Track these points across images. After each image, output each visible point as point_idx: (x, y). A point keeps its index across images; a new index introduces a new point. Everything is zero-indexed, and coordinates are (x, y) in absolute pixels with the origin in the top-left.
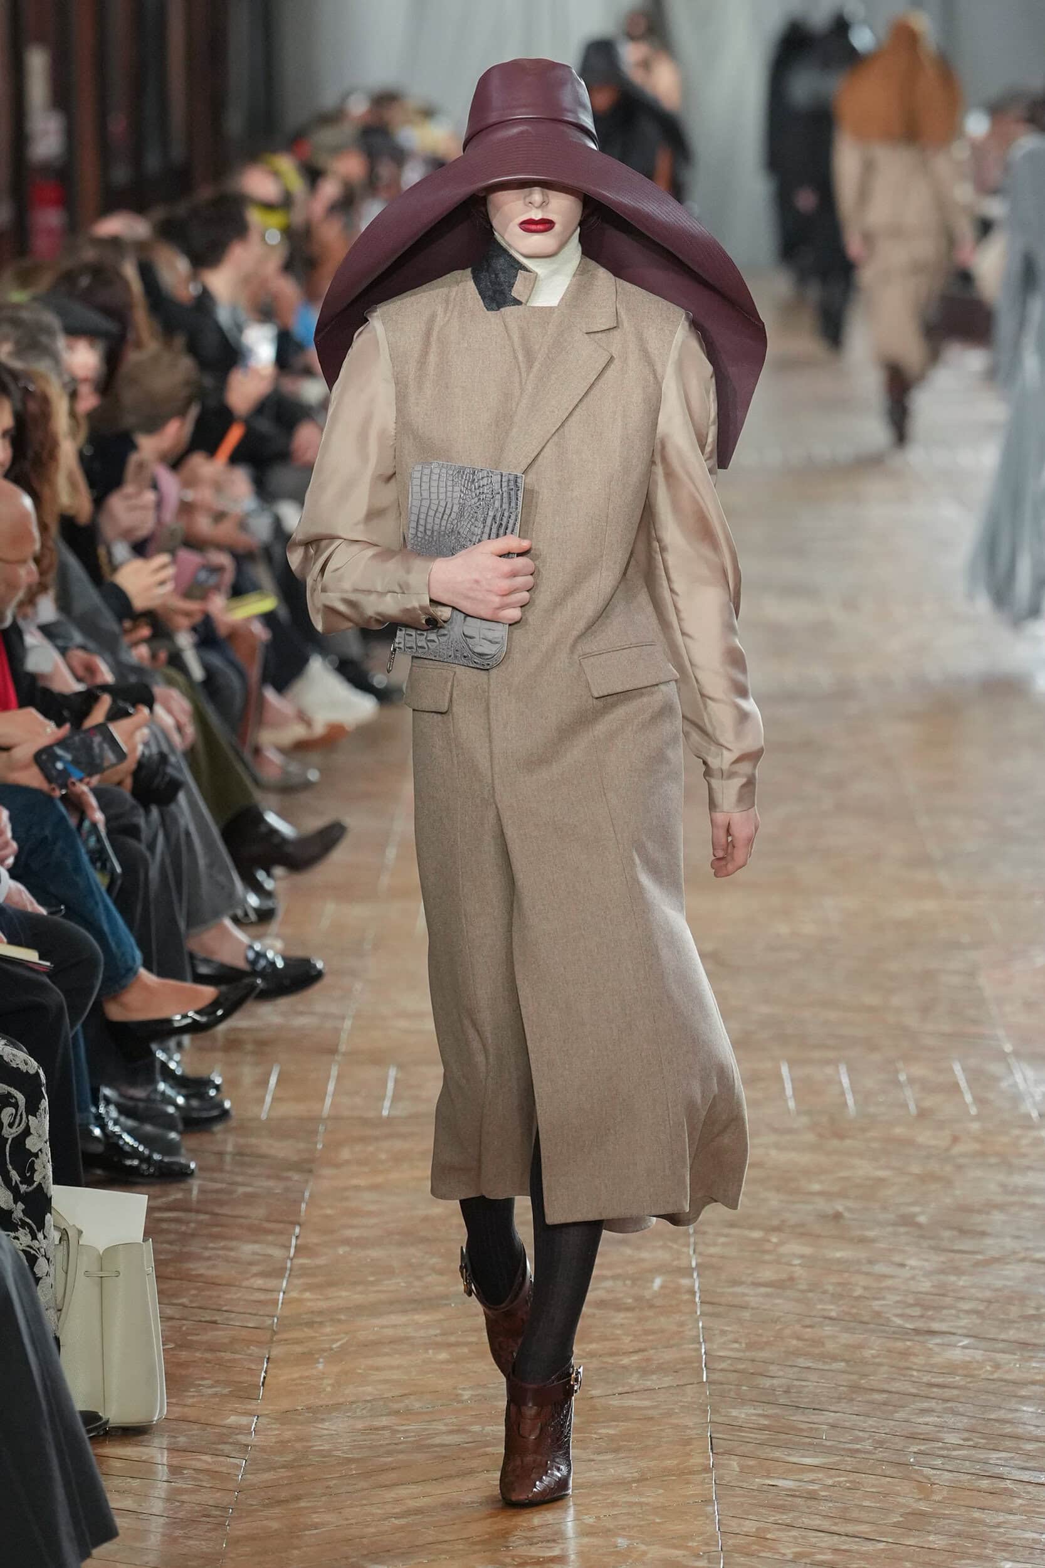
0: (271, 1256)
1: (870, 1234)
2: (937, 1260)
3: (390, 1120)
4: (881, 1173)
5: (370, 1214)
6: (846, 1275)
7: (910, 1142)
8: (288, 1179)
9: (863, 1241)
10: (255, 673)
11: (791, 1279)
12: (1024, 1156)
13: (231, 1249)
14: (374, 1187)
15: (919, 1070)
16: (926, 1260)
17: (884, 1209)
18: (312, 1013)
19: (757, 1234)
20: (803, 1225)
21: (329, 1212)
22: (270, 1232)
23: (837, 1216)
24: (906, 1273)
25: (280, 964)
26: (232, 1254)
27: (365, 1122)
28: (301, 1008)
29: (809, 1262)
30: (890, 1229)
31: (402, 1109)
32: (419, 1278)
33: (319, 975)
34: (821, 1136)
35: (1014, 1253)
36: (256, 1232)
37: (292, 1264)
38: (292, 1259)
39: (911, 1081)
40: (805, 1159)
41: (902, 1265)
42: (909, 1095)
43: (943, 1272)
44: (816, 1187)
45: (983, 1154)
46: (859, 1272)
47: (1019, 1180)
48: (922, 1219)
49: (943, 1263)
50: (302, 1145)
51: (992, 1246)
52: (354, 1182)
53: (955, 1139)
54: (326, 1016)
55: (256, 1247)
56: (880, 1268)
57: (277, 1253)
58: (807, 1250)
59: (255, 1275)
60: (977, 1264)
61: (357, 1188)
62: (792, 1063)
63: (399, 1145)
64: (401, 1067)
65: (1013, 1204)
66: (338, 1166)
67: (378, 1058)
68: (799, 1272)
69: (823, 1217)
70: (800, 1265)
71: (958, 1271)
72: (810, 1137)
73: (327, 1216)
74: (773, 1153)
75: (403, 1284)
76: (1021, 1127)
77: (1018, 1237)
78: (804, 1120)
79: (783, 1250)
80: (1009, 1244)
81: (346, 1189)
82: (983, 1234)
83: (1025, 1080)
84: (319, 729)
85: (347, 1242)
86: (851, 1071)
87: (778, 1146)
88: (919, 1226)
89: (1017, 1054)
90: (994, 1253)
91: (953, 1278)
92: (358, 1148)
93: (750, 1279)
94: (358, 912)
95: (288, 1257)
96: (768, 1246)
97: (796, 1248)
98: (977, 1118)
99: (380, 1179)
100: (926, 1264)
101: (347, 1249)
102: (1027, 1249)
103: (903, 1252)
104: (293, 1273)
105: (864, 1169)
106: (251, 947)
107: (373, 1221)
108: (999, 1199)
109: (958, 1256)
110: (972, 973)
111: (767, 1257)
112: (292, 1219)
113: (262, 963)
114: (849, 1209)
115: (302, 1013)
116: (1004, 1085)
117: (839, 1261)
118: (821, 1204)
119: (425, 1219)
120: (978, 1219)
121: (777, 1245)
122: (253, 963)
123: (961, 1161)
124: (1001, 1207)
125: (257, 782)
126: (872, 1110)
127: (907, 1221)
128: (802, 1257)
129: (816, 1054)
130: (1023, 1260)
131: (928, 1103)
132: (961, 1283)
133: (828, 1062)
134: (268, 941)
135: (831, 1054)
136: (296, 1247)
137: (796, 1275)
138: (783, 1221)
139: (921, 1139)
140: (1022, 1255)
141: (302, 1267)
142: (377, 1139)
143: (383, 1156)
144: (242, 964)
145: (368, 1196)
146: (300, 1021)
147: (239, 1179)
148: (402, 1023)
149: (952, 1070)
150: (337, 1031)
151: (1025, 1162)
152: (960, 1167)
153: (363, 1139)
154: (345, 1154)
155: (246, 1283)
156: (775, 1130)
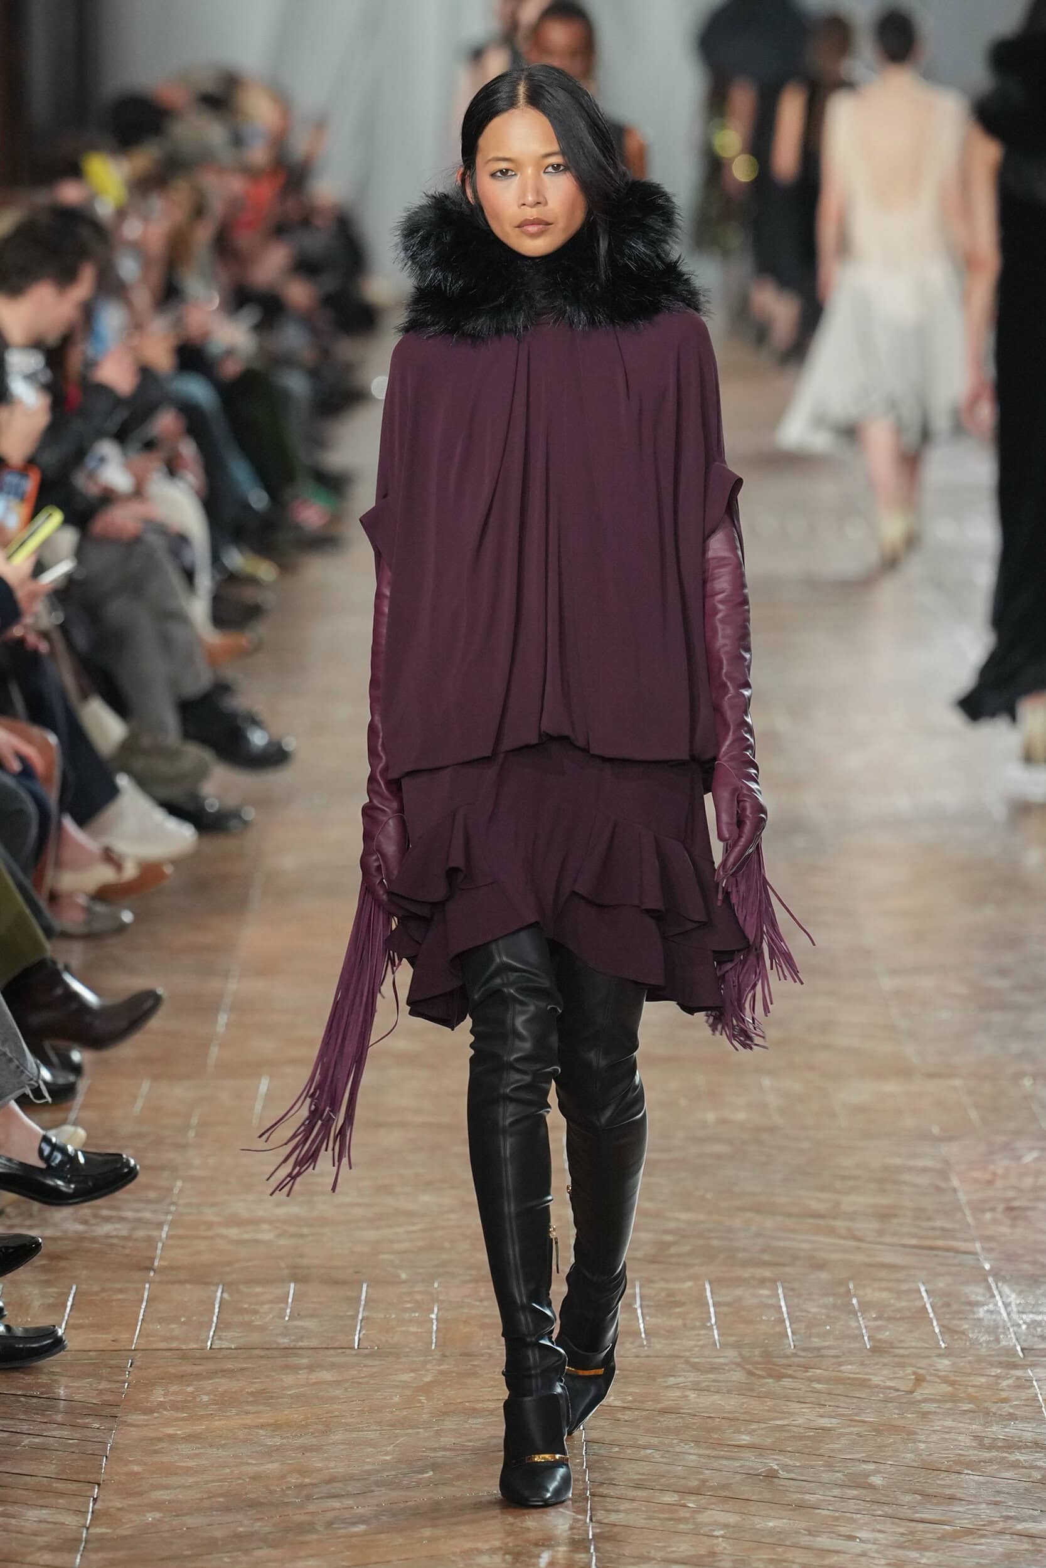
0: (63, 1524)
1: (811, 1498)
2: (893, 1531)
3: (213, 1355)
4: (825, 1422)
5: (188, 1471)
6: (780, 1550)
7: (864, 1384)
8: (86, 1427)
9: (801, 1506)
10: (52, 797)
11: (712, 1554)
12: (1005, 1400)
13: (13, 1516)
14: (191, 1438)
15: (874, 1294)
16: (880, 1531)
17: (830, 1467)
18: (122, 1219)
19: (670, 1498)
20: (725, 1487)
21: (136, 1468)
22: (62, 1494)
23: (771, 1475)
24: (855, 1547)
25: (82, 1160)
26: (13, 1521)
27: (184, 1356)
28: (105, 1213)
29: (734, 1533)
30: (837, 1492)
31: (231, 1339)
32: (246, 1552)
33: (131, 1175)
34: (750, 1373)
35: (991, 1523)
36: (44, 1493)
37: (87, 1533)
38: (88, 1529)
39: (865, 1306)
40: (730, 1403)
41: (851, 1538)
42: (862, 1324)
43: (900, 1546)
44: (745, 1439)
45: (953, 1398)
46: (796, 1546)
47: (997, 1431)
48: (876, 1480)
49: (903, 1534)
50: (104, 1385)
51: (962, 1515)
52: (170, 1431)
53: (919, 1380)
54: (140, 1222)
55: (43, 1513)
56: (823, 1541)
57: (70, 1520)
58: (733, 1519)
59: (41, 1549)
60: (942, 1538)
61: (171, 1438)
62: (715, 1282)
63: (225, 1384)
64: (228, 1286)
65: (990, 1461)
66: (150, 1411)
67: (201, 1276)
68: (722, 1545)
69: (752, 1476)
70: (722, 1537)
71: (920, 1546)
72: (738, 1376)
73: (137, 1473)
74: (692, 1395)
75: (226, 1560)
76: (1000, 1364)
77: (996, 1503)
78: (731, 1354)
79: (705, 1517)
80: (986, 1512)
81: (160, 1440)
82: (952, 1498)
83: (1007, 1305)
84: (130, 871)
85: (157, 1506)
86: (790, 1292)
87: (697, 1388)
88: (872, 1487)
89: (997, 1274)
90: (966, 1524)
91: (913, 1554)
92: (174, 1388)
93: (660, 1555)
94: (179, 1093)
95: (84, 1526)
96: (684, 1513)
97: (718, 1516)
98: (949, 1353)
99: (200, 1428)
100: (881, 1535)
101: (158, 1515)
102: (1008, 1518)
103: (852, 1521)
104: (87, 1546)
105: (804, 1416)
106: (46, 1139)
107: (190, 1480)
108: (974, 1455)
109: (921, 1526)
110: (944, 1174)
111: (682, 1527)
112: (90, 1477)
113: (58, 1157)
114: (785, 1467)
115: (107, 1219)
116: (981, 1312)
117: (771, 1532)
118: (751, 1461)
119: (256, 1478)
120: (948, 1479)
121: (695, 1511)
122: (47, 1160)
123: (926, 1407)
124: (972, 1465)
125: (49, 932)
126: (816, 1342)
127: (859, 1482)
128: (726, 1526)
129: (747, 1273)
130: (1001, 1533)
131: (885, 1335)
132: (924, 1561)
133: (762, 1282)
134: (68, 1129)
135: (767, 1273)
136: (93, 1512)
137: (717, 1549)
138: (704, 1481)
139: (876, 1380)
140: (1001, 1525)
141: (101, 1538)
142: (198, 1376)
143: (205, 1398)
144: (35, 1161)
145: (185, 1448)
146: (106, 1229)
147: (25, 1427)
148: (233, 1232)
149: (919, 1291)
150: (151, 1241)
151: (1007, 1409)
152: (924, 1415)
153: (181, 1378)
154: (158, 1395)
155: (30, 1559)
156: (695, 1367)
